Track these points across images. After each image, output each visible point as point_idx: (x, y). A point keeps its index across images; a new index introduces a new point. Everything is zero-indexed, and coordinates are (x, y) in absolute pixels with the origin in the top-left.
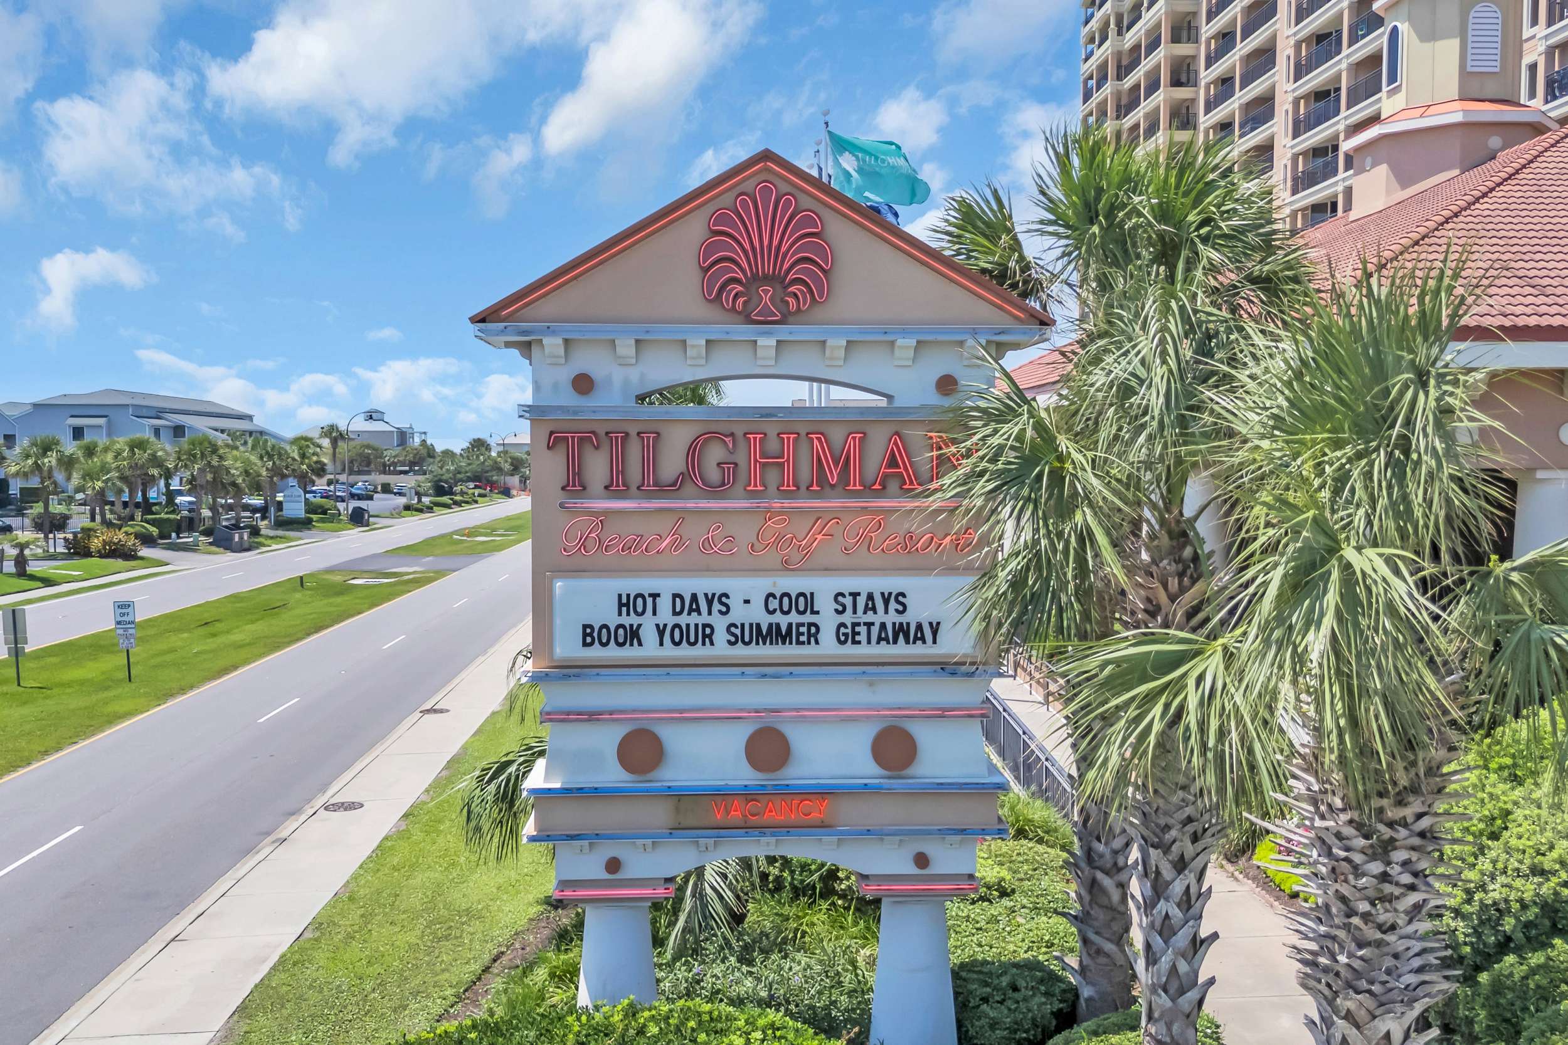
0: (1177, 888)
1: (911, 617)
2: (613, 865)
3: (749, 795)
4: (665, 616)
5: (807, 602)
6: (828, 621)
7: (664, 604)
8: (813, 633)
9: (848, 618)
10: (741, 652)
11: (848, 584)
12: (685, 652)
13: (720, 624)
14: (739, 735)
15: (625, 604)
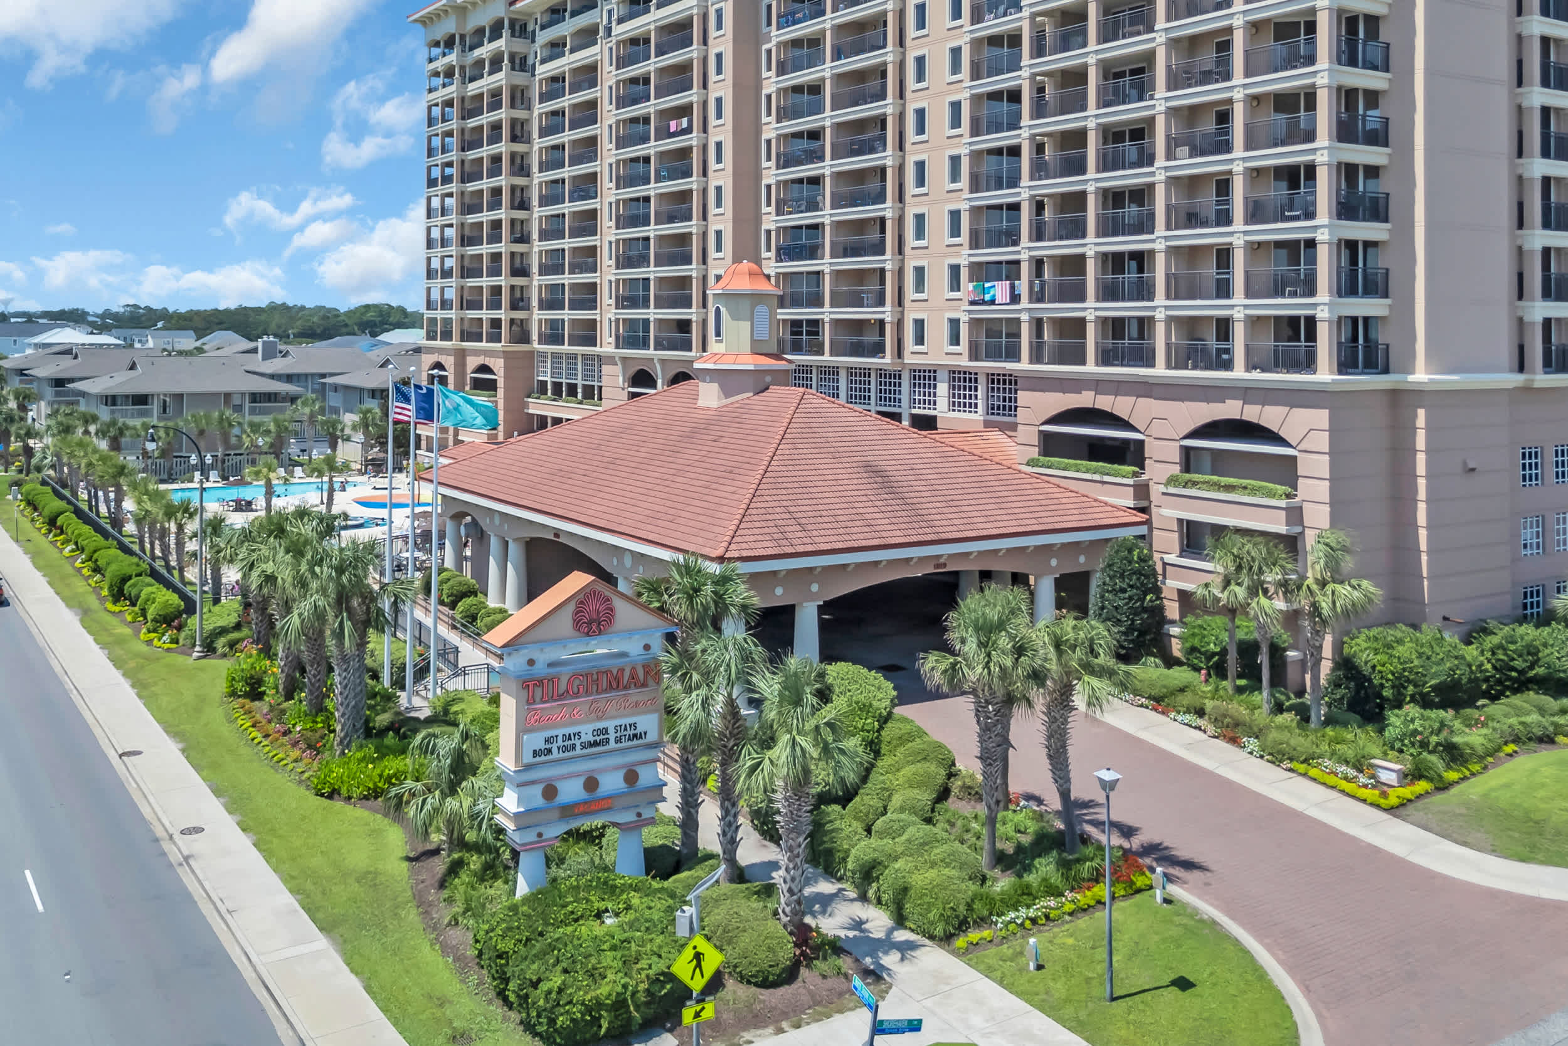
0: (733, 812)
1: (638, 731)
2: (540, 835)
3: (585, 803)
4: (560, 743)
5: (605, 731)
6: (612, 736)
7: (560, 739)
8: (607, 741)
9: (618, 734)
10: (585, 751)
11: (618, 722)
12: (567, 754)
13: (578, 743)
14: (581, 781)
15: (547, 741)
